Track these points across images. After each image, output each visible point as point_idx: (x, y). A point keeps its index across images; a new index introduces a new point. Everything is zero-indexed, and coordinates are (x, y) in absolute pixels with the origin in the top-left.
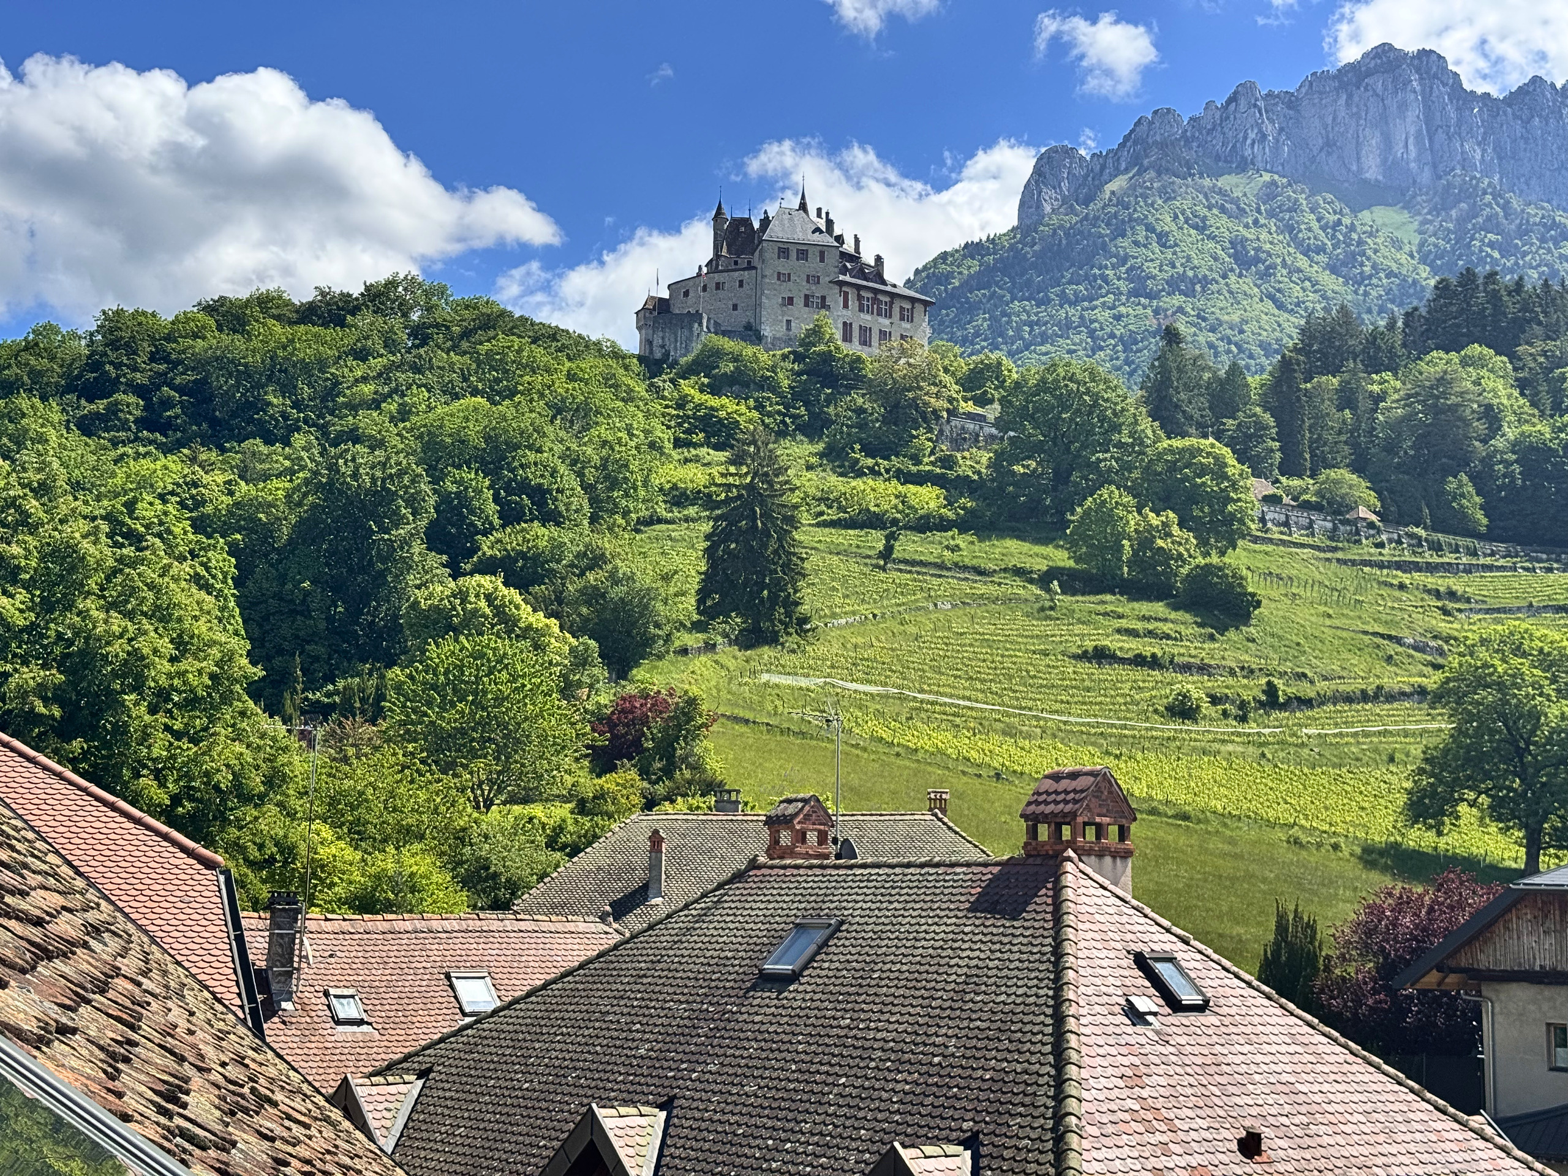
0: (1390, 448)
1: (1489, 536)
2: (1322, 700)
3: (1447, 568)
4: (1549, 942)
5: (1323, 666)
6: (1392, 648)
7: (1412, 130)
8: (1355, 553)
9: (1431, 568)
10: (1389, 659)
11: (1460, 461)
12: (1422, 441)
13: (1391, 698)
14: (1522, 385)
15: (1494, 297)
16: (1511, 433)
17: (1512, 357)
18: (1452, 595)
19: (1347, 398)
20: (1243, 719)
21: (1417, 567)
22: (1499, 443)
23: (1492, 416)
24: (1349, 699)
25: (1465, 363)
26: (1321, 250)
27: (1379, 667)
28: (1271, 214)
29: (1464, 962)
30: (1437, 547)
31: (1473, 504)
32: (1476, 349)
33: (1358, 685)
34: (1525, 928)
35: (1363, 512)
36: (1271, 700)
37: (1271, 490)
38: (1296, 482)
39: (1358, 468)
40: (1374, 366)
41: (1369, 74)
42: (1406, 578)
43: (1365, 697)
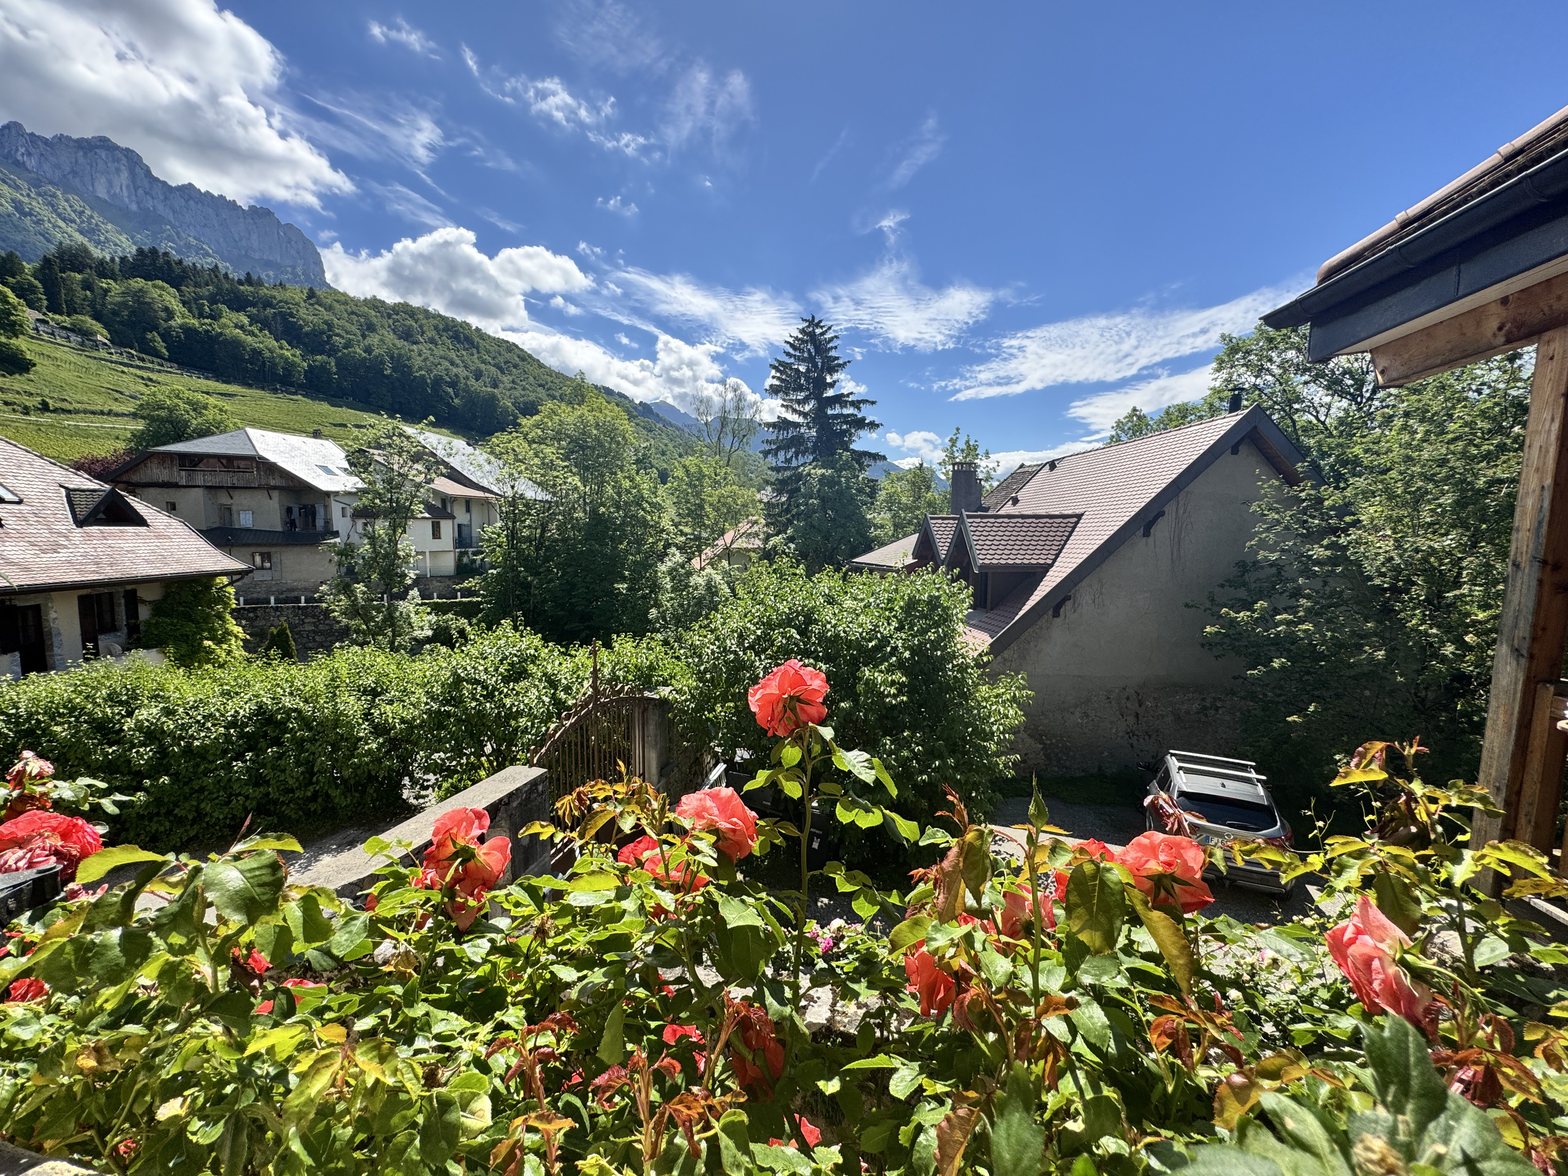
0: (115, 313)
1: (169, 360)
2: (77, 412)
3: (148, 369)
4: (166, 472)
5: (78, 397)
6: (117, 395)
7: (124, 183)
8: (95, 354)
9: (138, 367)
10: (116, 400)
11: (155, 328)
12: (133, 313)
13: (117, 415)
14: (184, 303)
15: (168, 263)
16: (179, 321)
17: (179, 290)
18: (150, 380)
19: (87, 285)
20: (27, 414)
21: (132, 366)
22: (172, 323)
23: (170, 314)
24: (93, 413)
25: (154, 286)
26: (73, 221)
27: (110, 402)
28: (39, 194)
29: (125, 478)
30: (143, 360)
31: (161, 345)
32: (160, 283)
33: (99, 408)
34: (154, 466)
35: (99, 337)
36: (45, 407)
37: (41, 317)
38: (57, 317)
39: (97, 317)
40: (103, 275)
41: (97, 147)
42: (126, 369)
43: (102, 413)
